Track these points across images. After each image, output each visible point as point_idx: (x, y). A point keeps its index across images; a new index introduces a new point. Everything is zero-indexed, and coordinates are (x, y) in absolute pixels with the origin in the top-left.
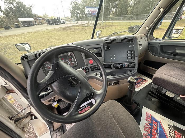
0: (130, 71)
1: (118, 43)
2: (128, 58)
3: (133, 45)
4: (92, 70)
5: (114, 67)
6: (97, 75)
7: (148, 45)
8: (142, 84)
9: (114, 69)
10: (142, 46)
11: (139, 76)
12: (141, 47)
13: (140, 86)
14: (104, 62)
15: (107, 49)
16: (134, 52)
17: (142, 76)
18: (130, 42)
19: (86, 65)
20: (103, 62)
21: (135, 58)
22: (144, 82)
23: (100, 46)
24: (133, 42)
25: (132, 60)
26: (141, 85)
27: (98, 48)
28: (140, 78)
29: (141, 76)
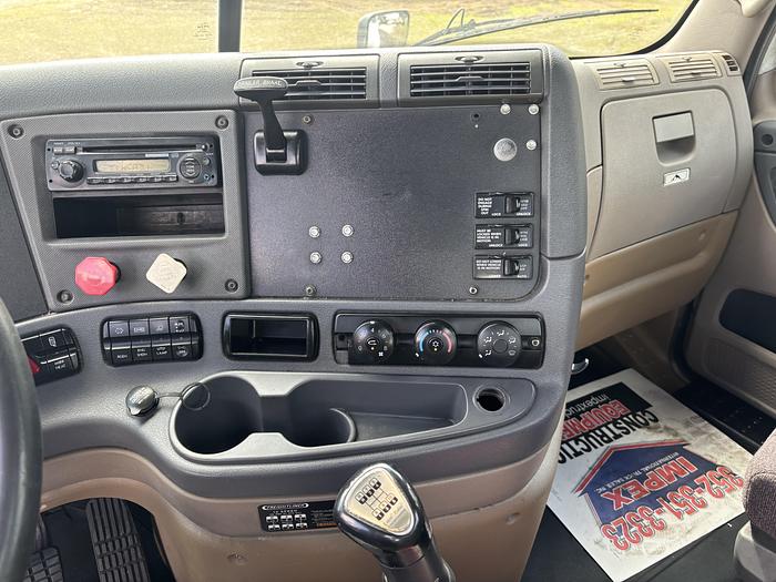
0: (490, 402)
1: (377, 104)
2: (481, 264)
3: (531, 144)
4: (110, 358)
5: (335, 349)
6: (149, 409)
7: (755, 151)
8: (679, 515)
9: (331, 371)
10: (689, 158)
11: (667, 429)
12: (681, 168)
13: (662, 527)
14: (240, 292)
15: (269, 157)
16: (539, 208)
17: (698, 432)
18: (505, 108)
19: (52, 302)
20: (230, 284)
21: (539, 277)
22: (707, 496)
23: (203, 122)
24: (534, 109)
25: (514, 289)
26: (667, 517)
27: (186, 141)
28: (679, 449)
29: (685, 433)
